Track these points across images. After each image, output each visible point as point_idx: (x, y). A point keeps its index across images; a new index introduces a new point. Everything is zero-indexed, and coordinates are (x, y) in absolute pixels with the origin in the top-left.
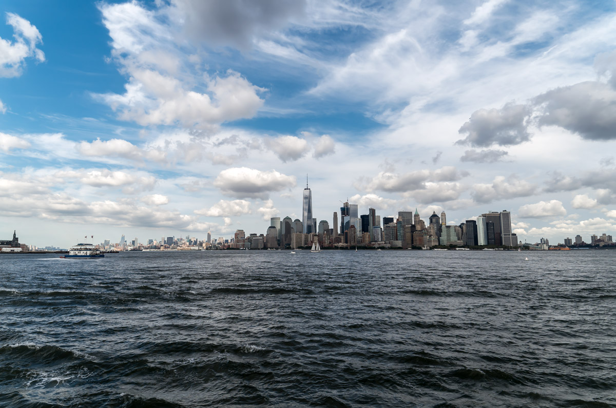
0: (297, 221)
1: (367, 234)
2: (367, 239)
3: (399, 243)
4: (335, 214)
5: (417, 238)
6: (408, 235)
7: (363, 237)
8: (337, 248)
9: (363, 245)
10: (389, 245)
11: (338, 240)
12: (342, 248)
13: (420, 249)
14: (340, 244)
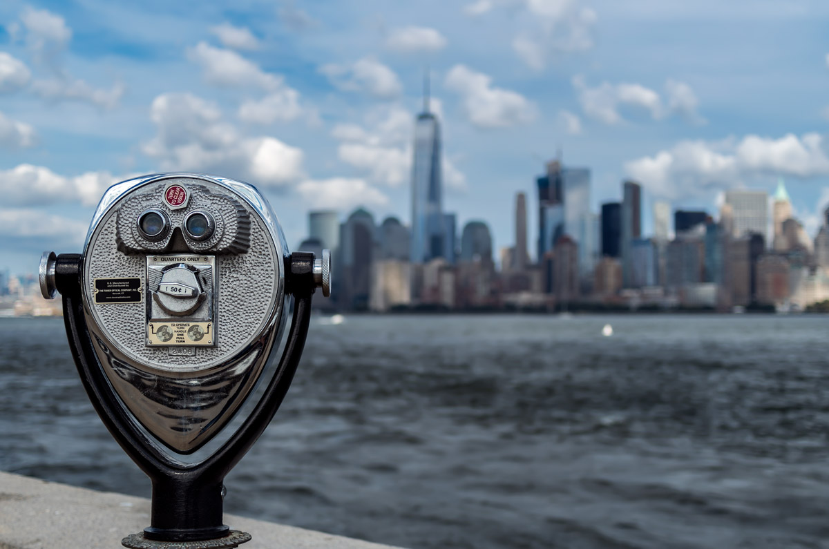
0: (392, 222)
1: (613, 265)
2: (611, 280)
3: (707, 292)
4: (521, 200)
5: (767, 276)
6: (743, 266)
7: (600, 272)
8: (511, 309)
9: (598, 298)
10: (672, 300)
11: (520, 284)
12: (529, 310)
13: (769, 309)
14: (524, 298)
